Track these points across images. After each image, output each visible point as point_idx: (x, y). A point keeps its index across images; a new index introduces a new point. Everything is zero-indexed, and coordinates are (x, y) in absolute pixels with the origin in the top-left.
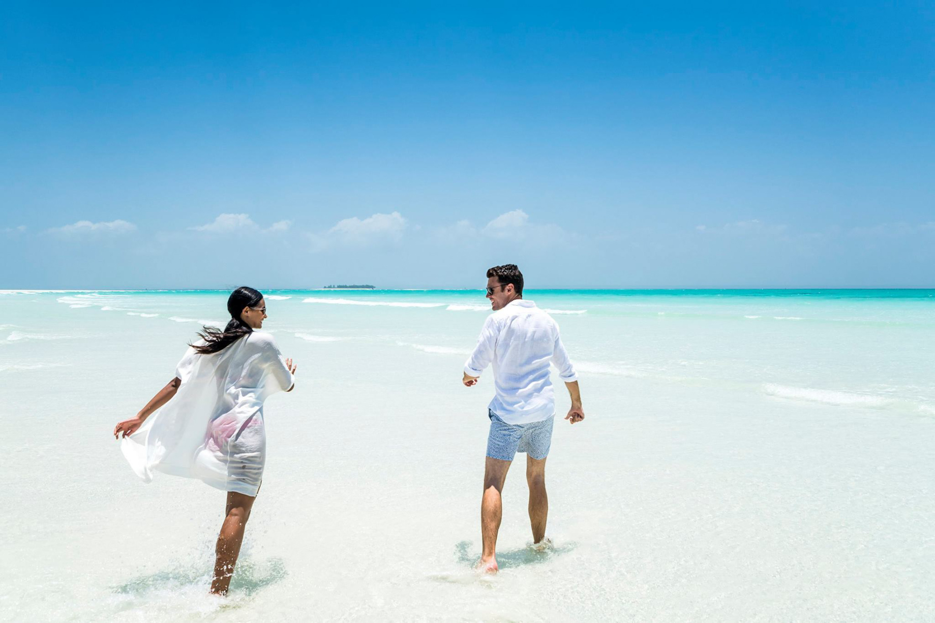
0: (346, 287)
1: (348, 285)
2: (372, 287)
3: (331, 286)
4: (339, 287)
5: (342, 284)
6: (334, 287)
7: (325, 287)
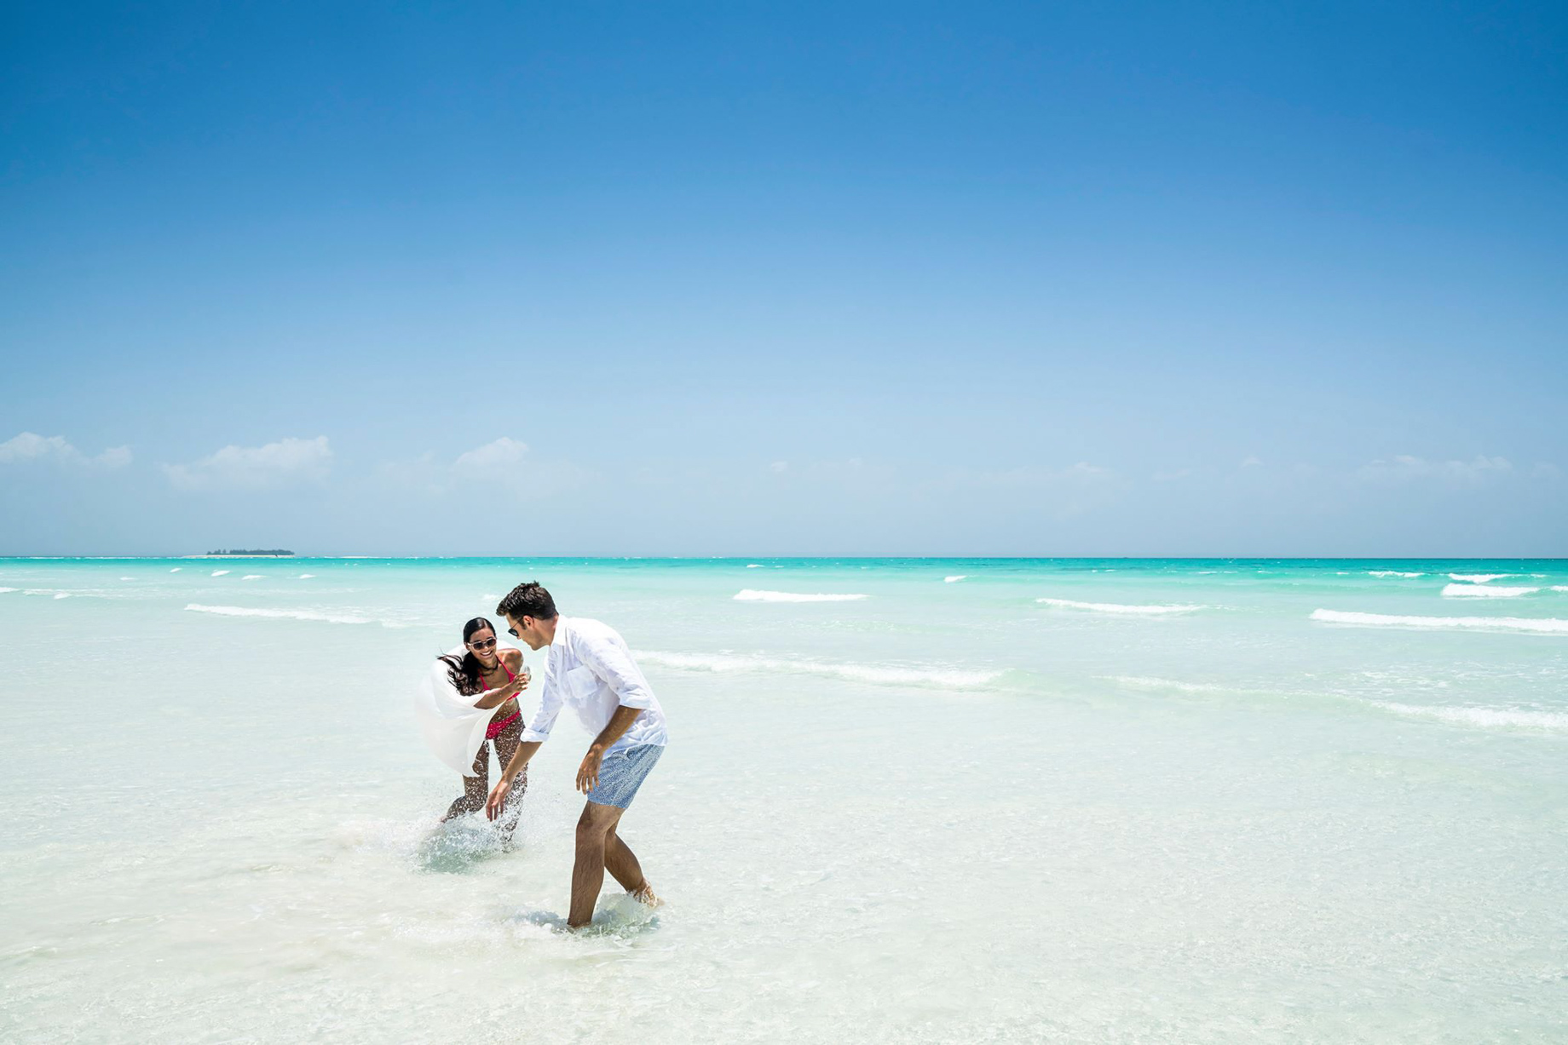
0: (245, 552)
1: (248, 550)
2: (289, 553)
3: (219, 551)
4: (233, 552)
5: (238, 549)
6: (225, 553)
7: (209, 553)
